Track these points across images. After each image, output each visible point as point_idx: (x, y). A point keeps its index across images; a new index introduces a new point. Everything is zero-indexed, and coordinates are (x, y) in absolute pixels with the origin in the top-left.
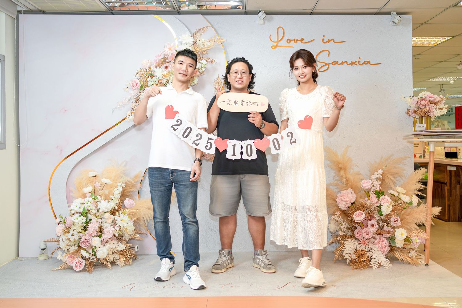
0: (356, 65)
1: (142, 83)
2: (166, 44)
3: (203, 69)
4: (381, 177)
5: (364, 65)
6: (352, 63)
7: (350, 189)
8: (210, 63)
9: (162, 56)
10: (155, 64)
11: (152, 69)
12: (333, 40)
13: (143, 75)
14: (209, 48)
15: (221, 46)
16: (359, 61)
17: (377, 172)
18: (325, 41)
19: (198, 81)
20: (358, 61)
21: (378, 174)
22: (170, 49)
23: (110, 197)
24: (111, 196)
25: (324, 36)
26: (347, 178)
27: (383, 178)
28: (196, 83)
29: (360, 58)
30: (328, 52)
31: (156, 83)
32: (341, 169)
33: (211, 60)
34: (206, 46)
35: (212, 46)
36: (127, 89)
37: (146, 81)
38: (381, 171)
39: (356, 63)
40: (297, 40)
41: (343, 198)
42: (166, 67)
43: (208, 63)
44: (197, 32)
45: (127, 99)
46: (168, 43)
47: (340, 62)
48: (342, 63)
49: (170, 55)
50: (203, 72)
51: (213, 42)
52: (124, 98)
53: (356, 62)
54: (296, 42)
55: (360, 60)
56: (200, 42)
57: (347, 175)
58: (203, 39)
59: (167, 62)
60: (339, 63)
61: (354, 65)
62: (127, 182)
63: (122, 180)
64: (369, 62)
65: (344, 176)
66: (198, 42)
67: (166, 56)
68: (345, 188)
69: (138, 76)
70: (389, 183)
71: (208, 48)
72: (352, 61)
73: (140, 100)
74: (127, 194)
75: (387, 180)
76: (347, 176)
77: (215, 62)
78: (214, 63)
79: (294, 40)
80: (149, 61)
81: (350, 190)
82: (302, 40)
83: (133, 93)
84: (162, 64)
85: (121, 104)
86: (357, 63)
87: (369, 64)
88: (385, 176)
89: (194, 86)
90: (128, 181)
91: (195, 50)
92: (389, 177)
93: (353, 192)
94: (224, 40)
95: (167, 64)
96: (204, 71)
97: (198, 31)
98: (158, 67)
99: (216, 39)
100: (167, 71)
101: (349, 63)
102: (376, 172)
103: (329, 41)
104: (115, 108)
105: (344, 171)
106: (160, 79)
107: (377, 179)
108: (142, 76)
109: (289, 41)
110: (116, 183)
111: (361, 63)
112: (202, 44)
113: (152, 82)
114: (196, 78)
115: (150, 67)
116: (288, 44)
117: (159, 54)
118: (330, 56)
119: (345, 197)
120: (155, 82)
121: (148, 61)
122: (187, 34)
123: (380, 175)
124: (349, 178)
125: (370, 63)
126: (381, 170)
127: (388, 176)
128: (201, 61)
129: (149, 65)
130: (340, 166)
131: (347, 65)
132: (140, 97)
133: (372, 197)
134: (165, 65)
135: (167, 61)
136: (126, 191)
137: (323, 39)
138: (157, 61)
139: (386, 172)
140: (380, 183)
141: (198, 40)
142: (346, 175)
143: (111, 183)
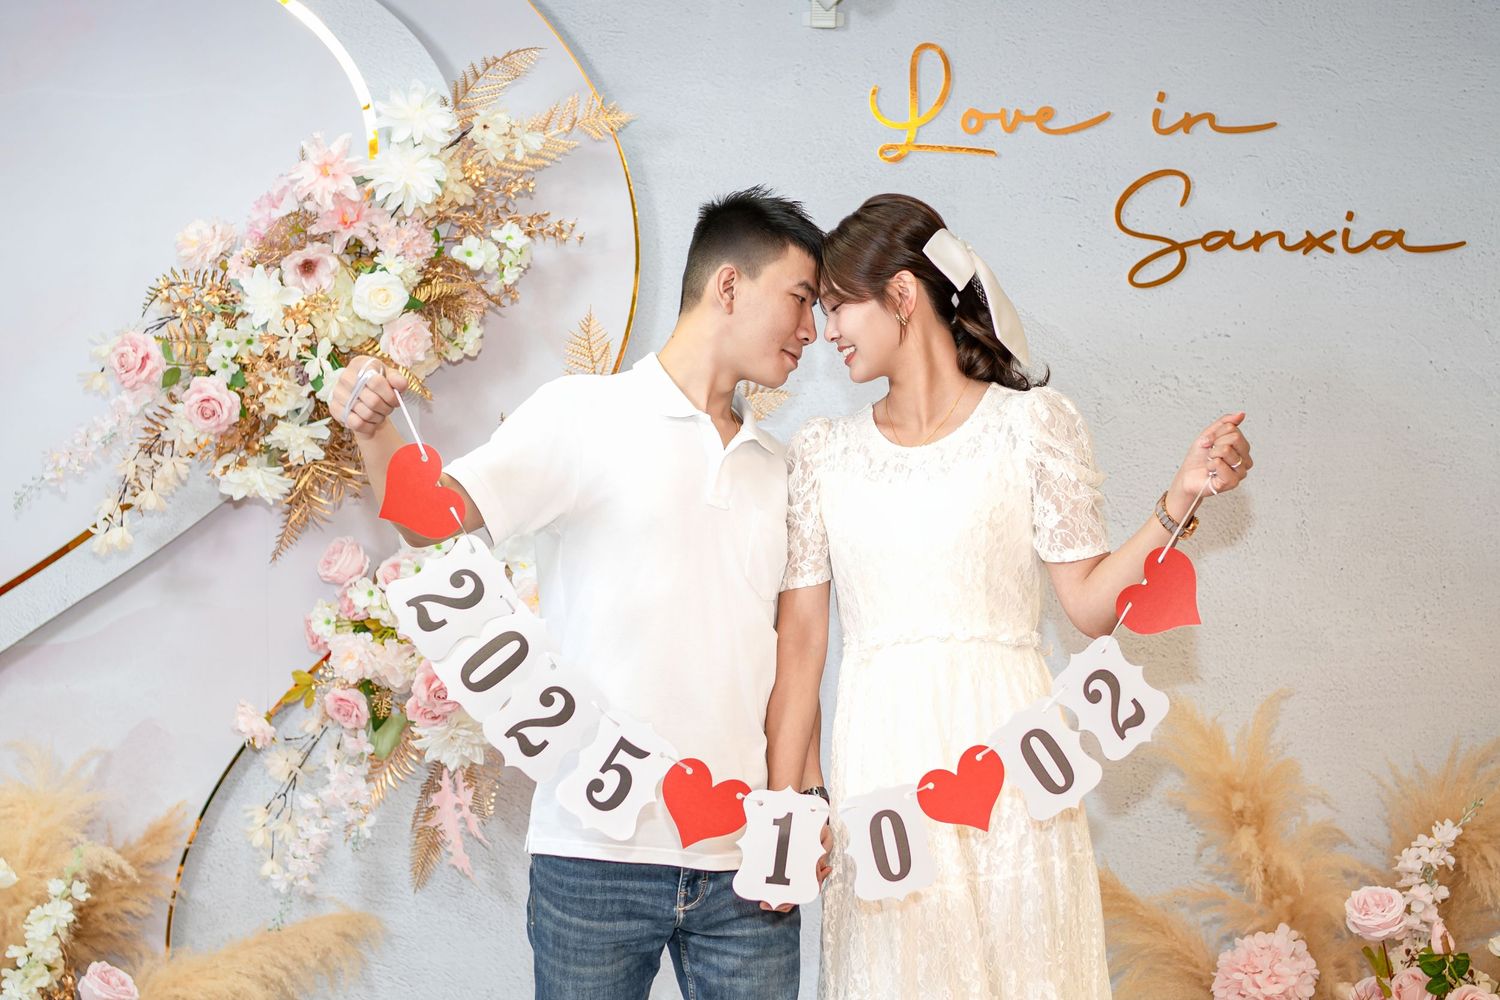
0: (1331, 250)
1: (179, 348)
2: (304, 144)
3: (510, 276)
4: (1452, 860)
5: (1372, 250)
6: (1310, 243)
7: (1283, 928)
8: (551, 241)
9: (289, 206)
10: (250, 249)
11: (231, 274)
12: (1211, 118)
13: (184, 304)
14: (545, 158)
15: (610, 147)
16: (1347, 232)
17: (1430, 835)
18: (1165, 124)
19: (482, 337)
20: (1340, 231)
21: (1433, 848)
22: (324, 170)
23: (9, 955)
24: (14, 951)
25: (1161, 97)
26: (1272, 870)
27: (1458, 867)
28: (471, 348)
29: (1350, 216)
30: (1181, 182)
31: (252, 348)
32: (1239, 819)
33: (552, 221)
34: (519, 156)
35: (561, 149)
36: (100, 381)
37: (200, 336)
38: (1447, 832)
39: (1328, 243)
40: (1020, 117)
41: (1246, 981)
42: (308, 267)
43: (539, 239)
44: (477, 76)
45: (96, 437)
46: (317, 135)
47: (1243, 236)
48: (1257, 241)
49: (329, 204)
50: (508, 290)
51: (567, 127)
52: (83, 431)
53: (1332, 233)
54: (1011, 129)
55: (1349, 225)
56: (490, 135)
57: (1268, 849)
58: (503, 117)
59: (314, 238)
60: (1238, 241)
61: (1318, 251)
62: (100, 870)
63: (73, 862)
64: (1397, 237)
65: (1254, 860)
66: (476, 133)
67: (309, 206)
68: (1258, 923)
69: (159, 309)
70: (1494, 896)
71: (539, 162)
72: (1308, 233)
73: (166, 436)
74: (107, 929)
75: (1480, 880)
76: (1269, 857)
77: (577, 234)
78: (573, 241)
79: (1002, 115)
80: (219, 229)
81: (1284, 937)
82: (1045, 115)
83: (133, 404)
84: (286, 249)
85: (63, 462)
86: (1336, 242)
87: (1396, 249)
88: (1469, 857)
89: (460, 362)
90: (106, 866)
91: (464, 171)
92: (1491, 863)
93: (1302, 946)
94: (623, 118)
95: (312, 251)
96: (516, 283)
97: (480, 70)
98: (260, 267)
99: (580, 114)
100: (310, 284)
101: (1289, 242)
102: (1422, 838)
103: (1187, 123)
104: (33, 483)
105: (1253, 831)
106: (271, 330)
107: (1429, 874)
108: (179, 310)
109: (974, 123)
110: (41, 876)
111: (1354, 242)
112: (500, 142)
113: (229, 344)
114: (472, 321)
115: (223, 258)
116: (970, 137)
117: (275, 193)
118: (1192, 201)
119: (1259, 978)
120: (249, 342)
121: (208, 232)
122: (415, 89)
123: (1445, 854)
124: (1280, 870)
125: (1407, 241)
126: (1449, 823)
127: (1484, 858)
128: (496, 234)
129: (215, 250)
130: (1238, 801)
131: (1281, 250)
132: (167, 422)
133: (1406, 982)
134: (298, 257)
135: (313, 230)
136: (99, 913)
137: (1157, 114)
138: (263, 229)
139: (1476, 836)
140: (1444, 892)
141: (477, 122)
142: (1263, 849)
143: (14, 878)
